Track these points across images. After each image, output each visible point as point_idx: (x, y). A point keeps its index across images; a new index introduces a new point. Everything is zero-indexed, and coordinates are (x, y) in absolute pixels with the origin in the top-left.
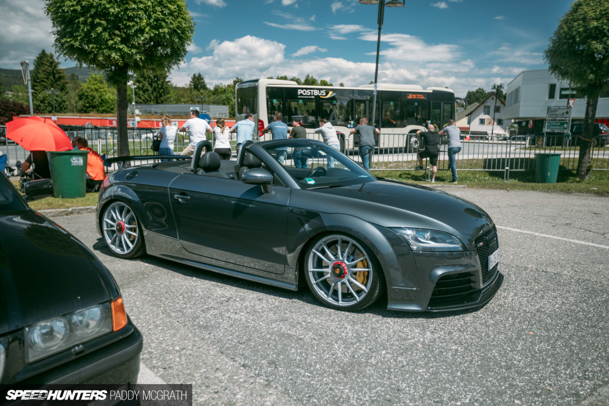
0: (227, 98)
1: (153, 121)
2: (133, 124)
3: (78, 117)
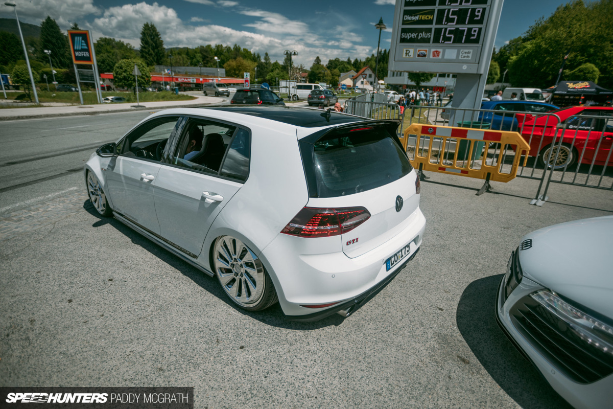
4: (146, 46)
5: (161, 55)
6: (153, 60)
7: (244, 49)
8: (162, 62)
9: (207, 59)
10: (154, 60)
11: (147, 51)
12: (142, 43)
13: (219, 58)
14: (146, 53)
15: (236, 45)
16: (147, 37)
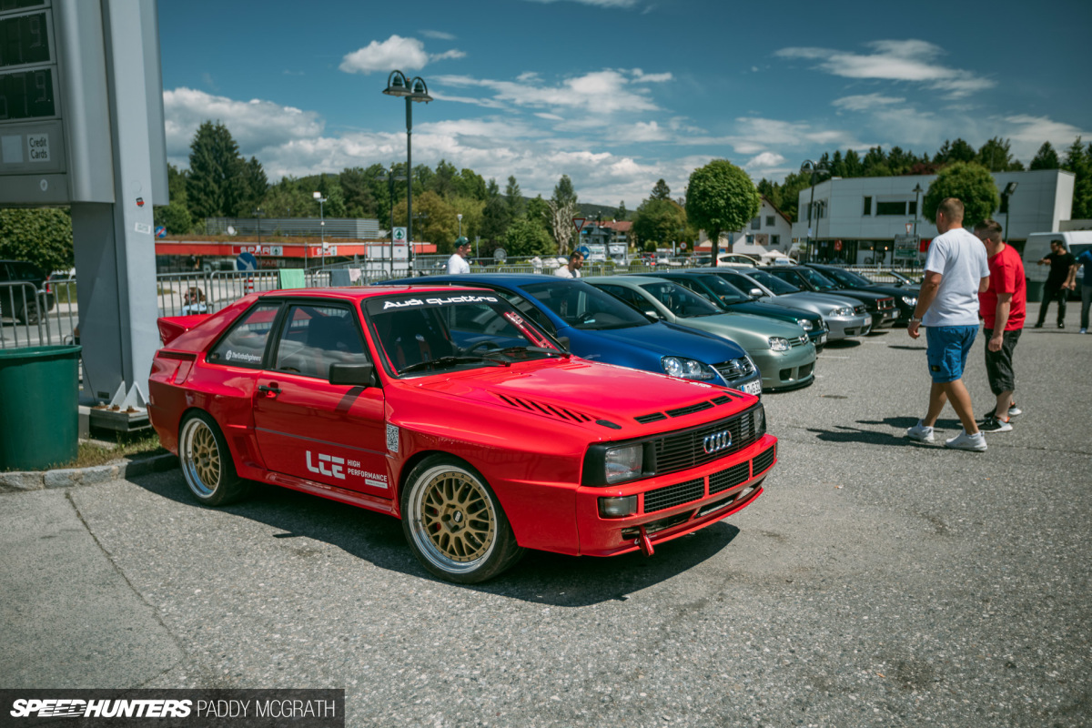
0: (333, 203)
1: (309, 247)
2: (276, 251)
3: (177, 242)
4: (201, 174)
5: (236, 193)
6: (215, 207)
7: (463, 170)
8: (237, 211)
9: (356, 198)
10: (218, 206)
11: (201, 184)
12: (192, 167)
13: (323, 196)
14: (200, 190)
15: (443, 162)
16: (206, 154)
